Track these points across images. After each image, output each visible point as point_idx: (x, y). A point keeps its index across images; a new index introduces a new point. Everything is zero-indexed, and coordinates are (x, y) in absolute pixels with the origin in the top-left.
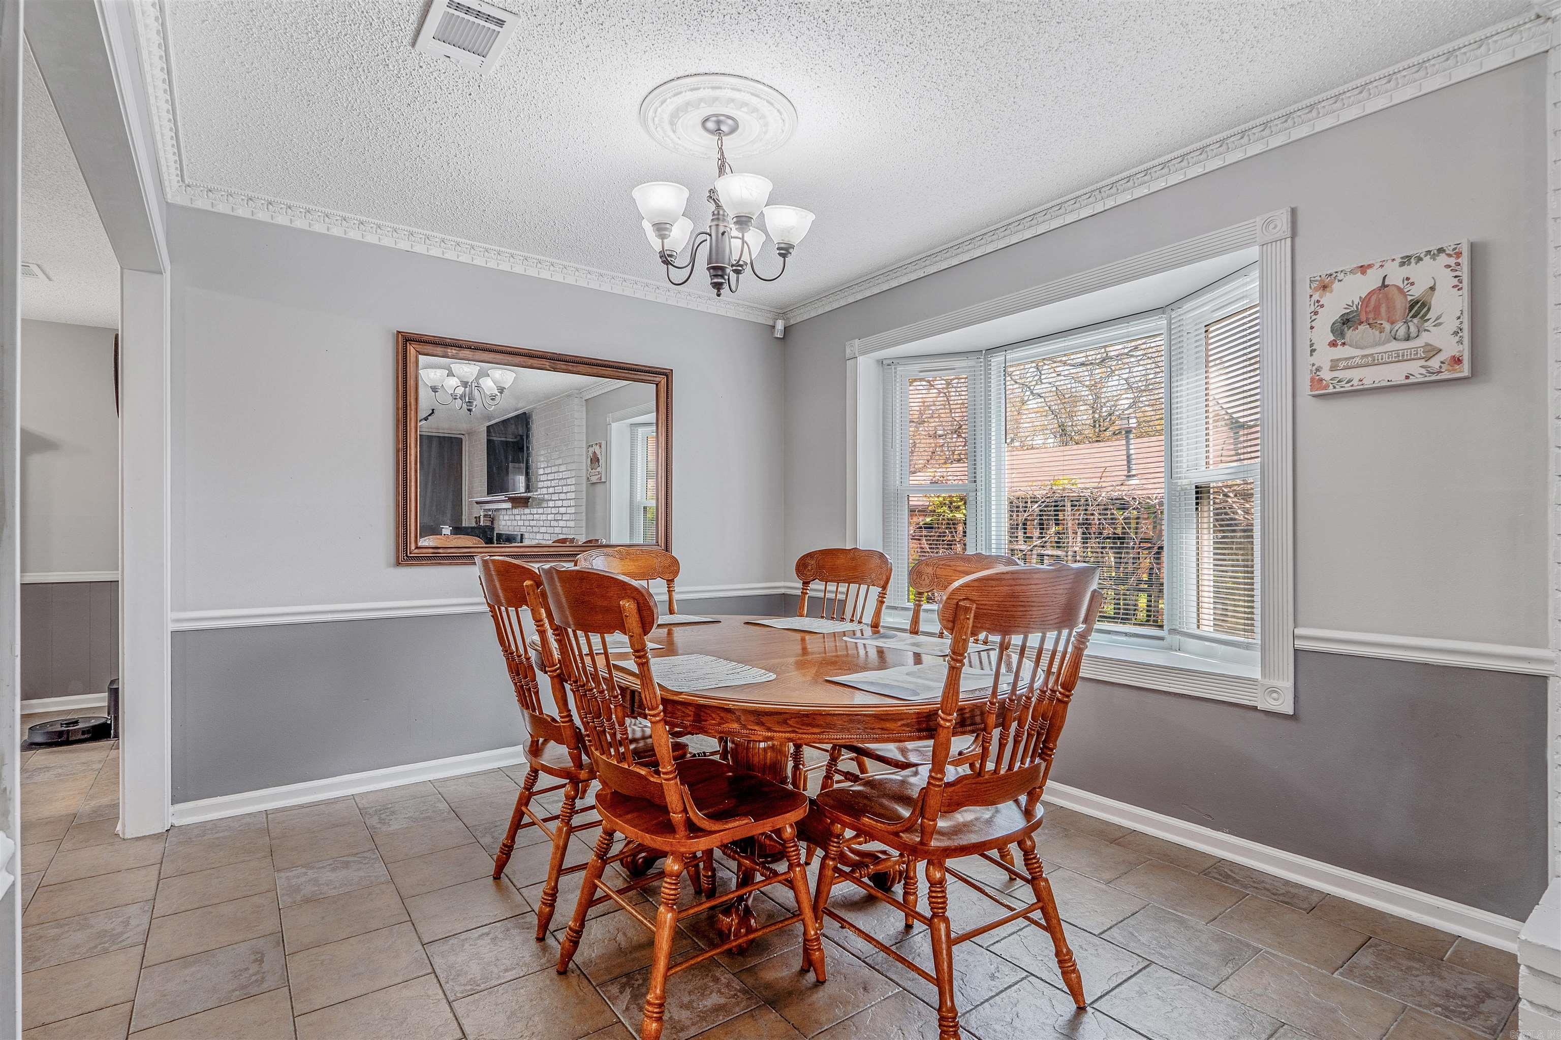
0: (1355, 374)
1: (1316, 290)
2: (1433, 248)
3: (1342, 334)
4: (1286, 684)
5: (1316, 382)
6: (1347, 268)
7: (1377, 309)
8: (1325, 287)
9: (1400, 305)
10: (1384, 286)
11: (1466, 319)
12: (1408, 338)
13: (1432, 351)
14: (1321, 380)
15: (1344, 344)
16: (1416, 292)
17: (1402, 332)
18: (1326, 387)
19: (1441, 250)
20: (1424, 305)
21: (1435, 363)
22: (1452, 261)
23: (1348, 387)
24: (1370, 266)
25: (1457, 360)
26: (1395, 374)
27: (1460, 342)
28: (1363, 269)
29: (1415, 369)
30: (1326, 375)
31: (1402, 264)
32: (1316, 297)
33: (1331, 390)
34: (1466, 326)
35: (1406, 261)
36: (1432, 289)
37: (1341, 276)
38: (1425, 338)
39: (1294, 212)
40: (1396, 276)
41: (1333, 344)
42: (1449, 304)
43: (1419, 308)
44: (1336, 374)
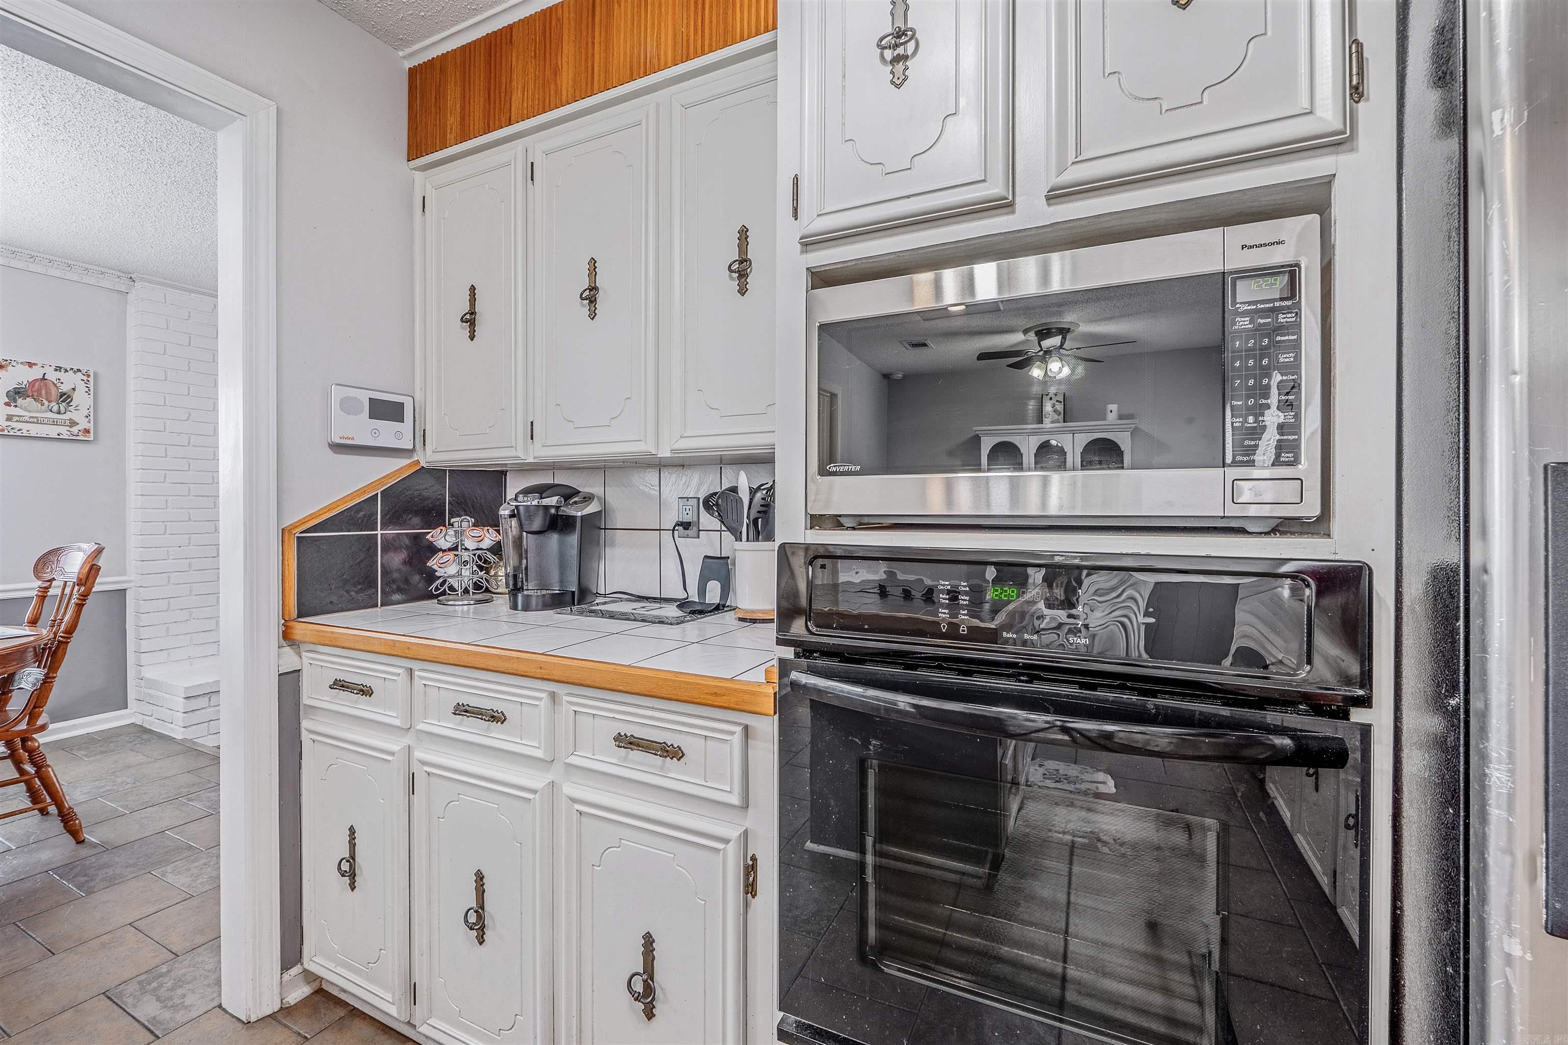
0: (25, 427)
2: (75, 368)
3: (15, 401)
6: (20, 360)
7: (39, 391)
8: (2, 367)
9: (54, 393)
10: (44, 379)
11: (92, 410)
12: (59, 413)
13: (73, 423)
15: (16, 406)
16: (64, 388)
17: (55, 408)
18: (3, 431)
19: (79, 370)
20: (69, 397)
21: (75, 430)
22: (85, 378)
23: (19, 433)
24: (35, 364)
25: (87, 431)
26: (53, 431)
27: (89, 422)
28: (31, 365)
29: (64, 431)
30: (3, 423)
31: (56, 370)
33: (7, 433)
34: (92, 414)
35: (58, 369)
36: (74, 389)
37: (14, 364)
38: (67, 416)
40: (52, 376)
41: (7, 404)
42: (81, 399)
43: (65, 398)
44: (9, 423)
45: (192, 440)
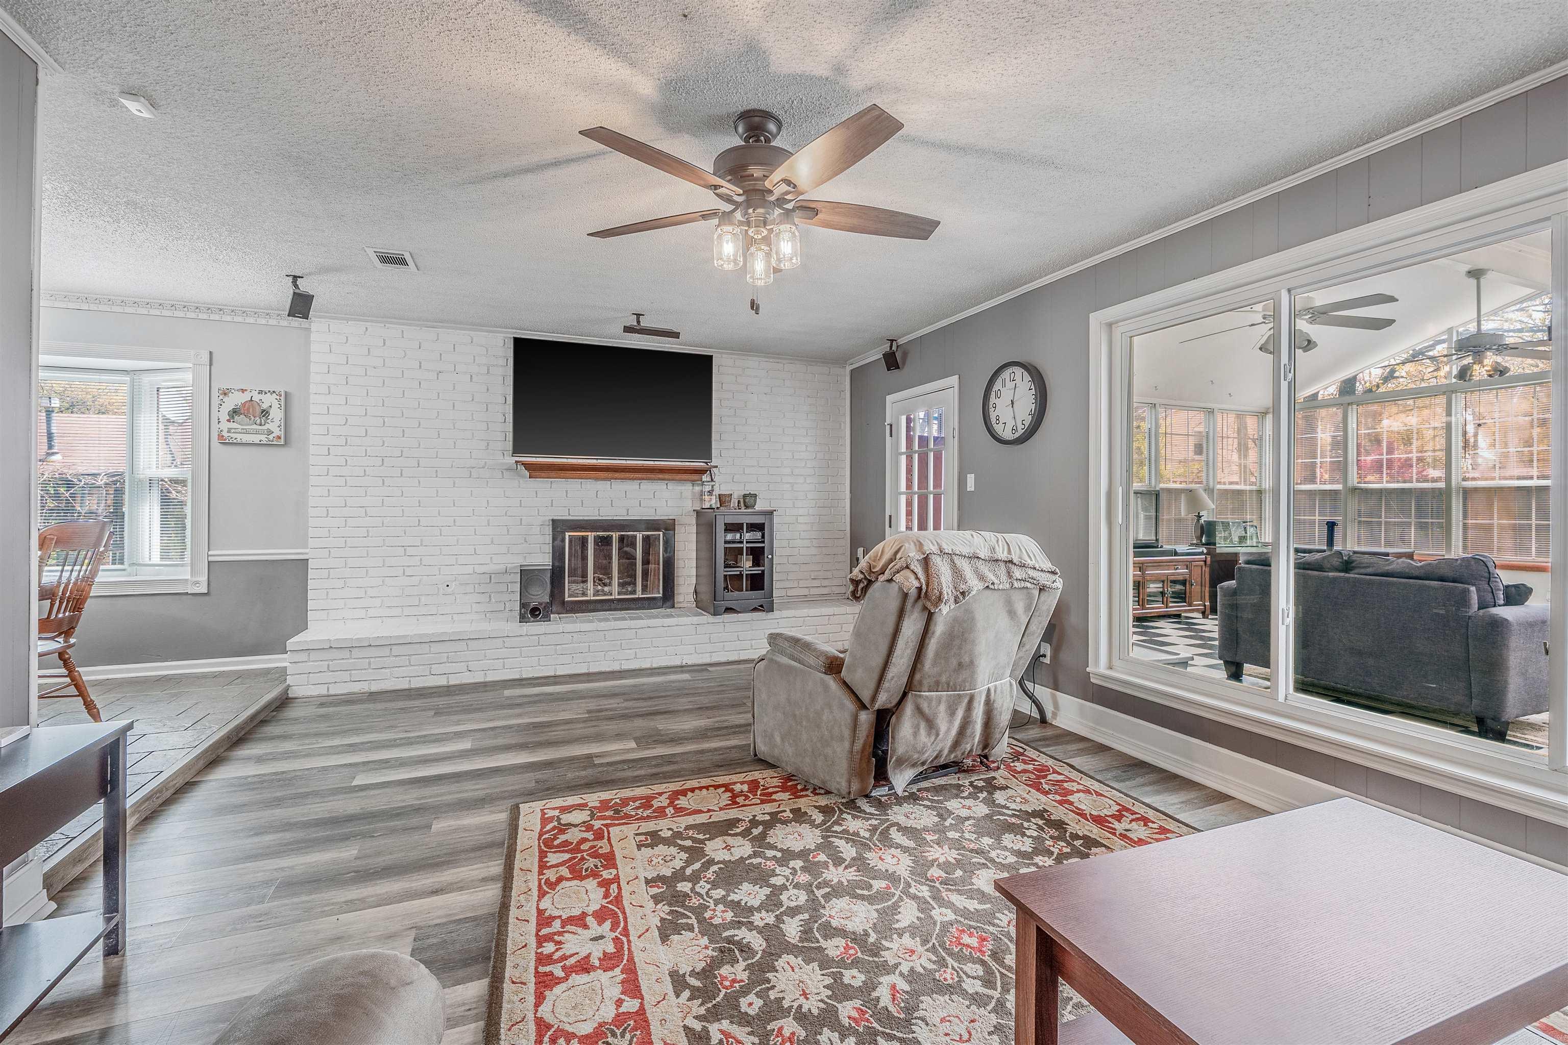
0: (239, 436)
1: (221, 394)
2: (271, 390)
3: (233, 417)
4: (204, 579)
5: (221, 437)
6: (235, 388)
7: (248, 409)
8: (225, 394)
9: (258, 411)
10: (251, 400)
11: (282, 421)
12: (261, 425)
13: (270, 432)
14: (223, 436)
15: (233, 422)
16: (265, 406)
17: (258, 422)
18: (225, 440)
19: (274, 392)
20: (267, 412)
21: (271, 437)
22: (278, 397)
23: (235, 441)
24: (246, 390)
25: (279, 438)
26: (256, 439)
27: (280, 430)
28: (243, 391)
29: (263, 438)
30: (225, 434)
31: (259, 393)
32: (221, 397)
33: (227, 441)
34: (282, 424)
35: (260, 392)
36: (271, 406)
37: (233, 391)
38: (267, 426)
39: (211, 353)
40: (257, 398)
41: (229, 421)
42: (277, 414)
43: (265, 413)
44: (229, 434)
45: (349, 441)
